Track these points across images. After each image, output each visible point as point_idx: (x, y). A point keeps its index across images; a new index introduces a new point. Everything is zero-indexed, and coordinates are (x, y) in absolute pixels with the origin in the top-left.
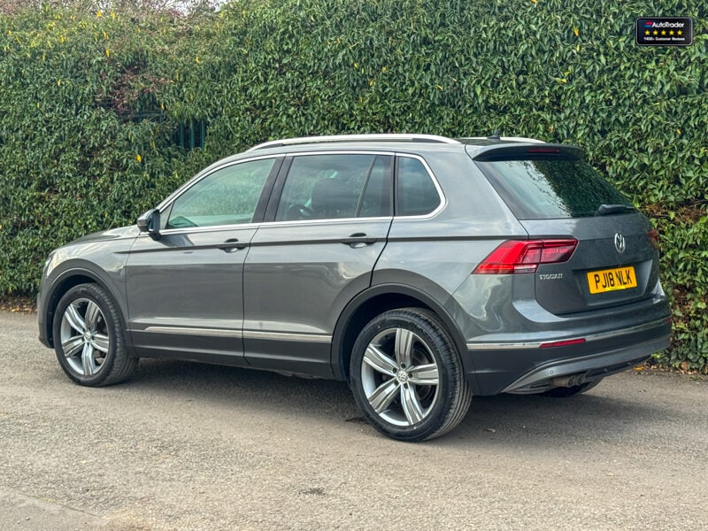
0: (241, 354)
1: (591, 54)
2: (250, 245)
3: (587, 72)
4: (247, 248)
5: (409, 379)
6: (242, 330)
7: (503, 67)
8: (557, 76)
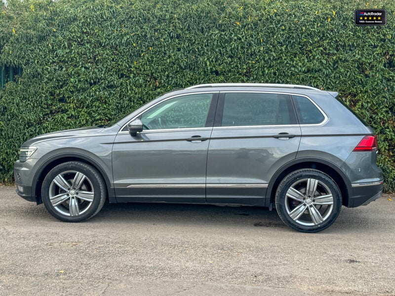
0: (204, 196)
1: (268, 51)
2: (210, 139)
3: (266, 59)
4: (208, 141)
5: (313, 203)
6: (206, 184)
7: (221, 53)
8: (249, 60)
